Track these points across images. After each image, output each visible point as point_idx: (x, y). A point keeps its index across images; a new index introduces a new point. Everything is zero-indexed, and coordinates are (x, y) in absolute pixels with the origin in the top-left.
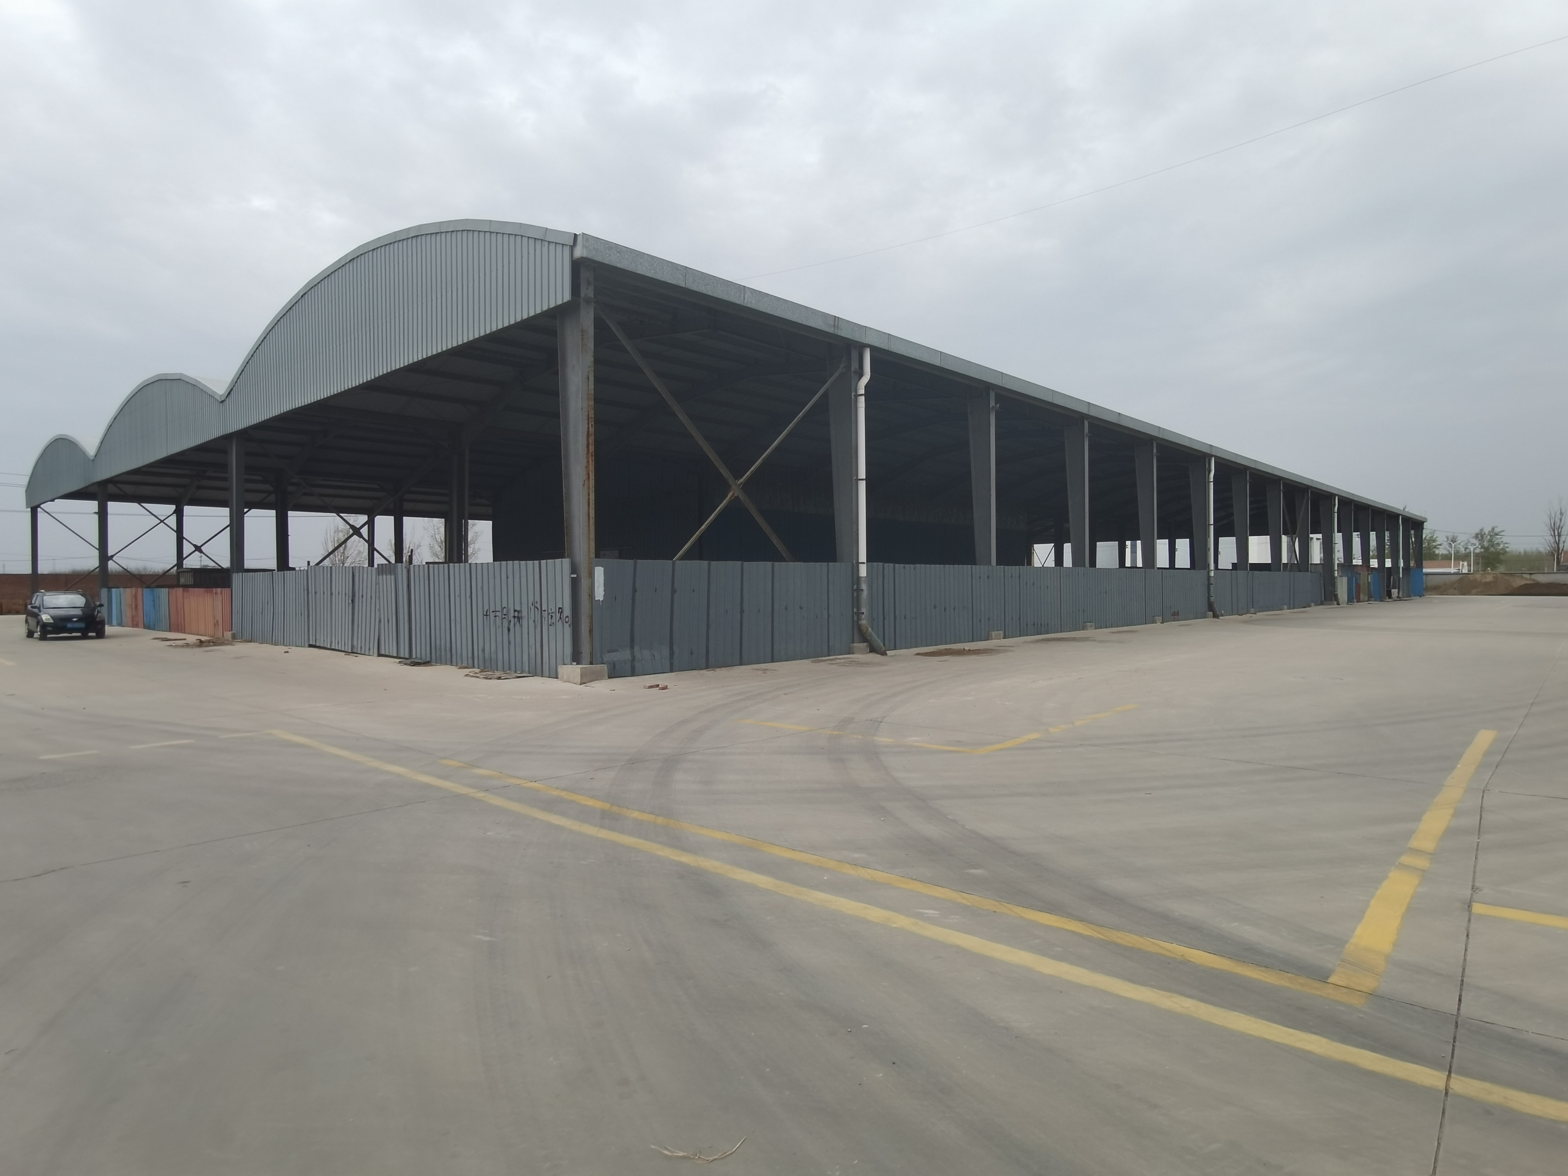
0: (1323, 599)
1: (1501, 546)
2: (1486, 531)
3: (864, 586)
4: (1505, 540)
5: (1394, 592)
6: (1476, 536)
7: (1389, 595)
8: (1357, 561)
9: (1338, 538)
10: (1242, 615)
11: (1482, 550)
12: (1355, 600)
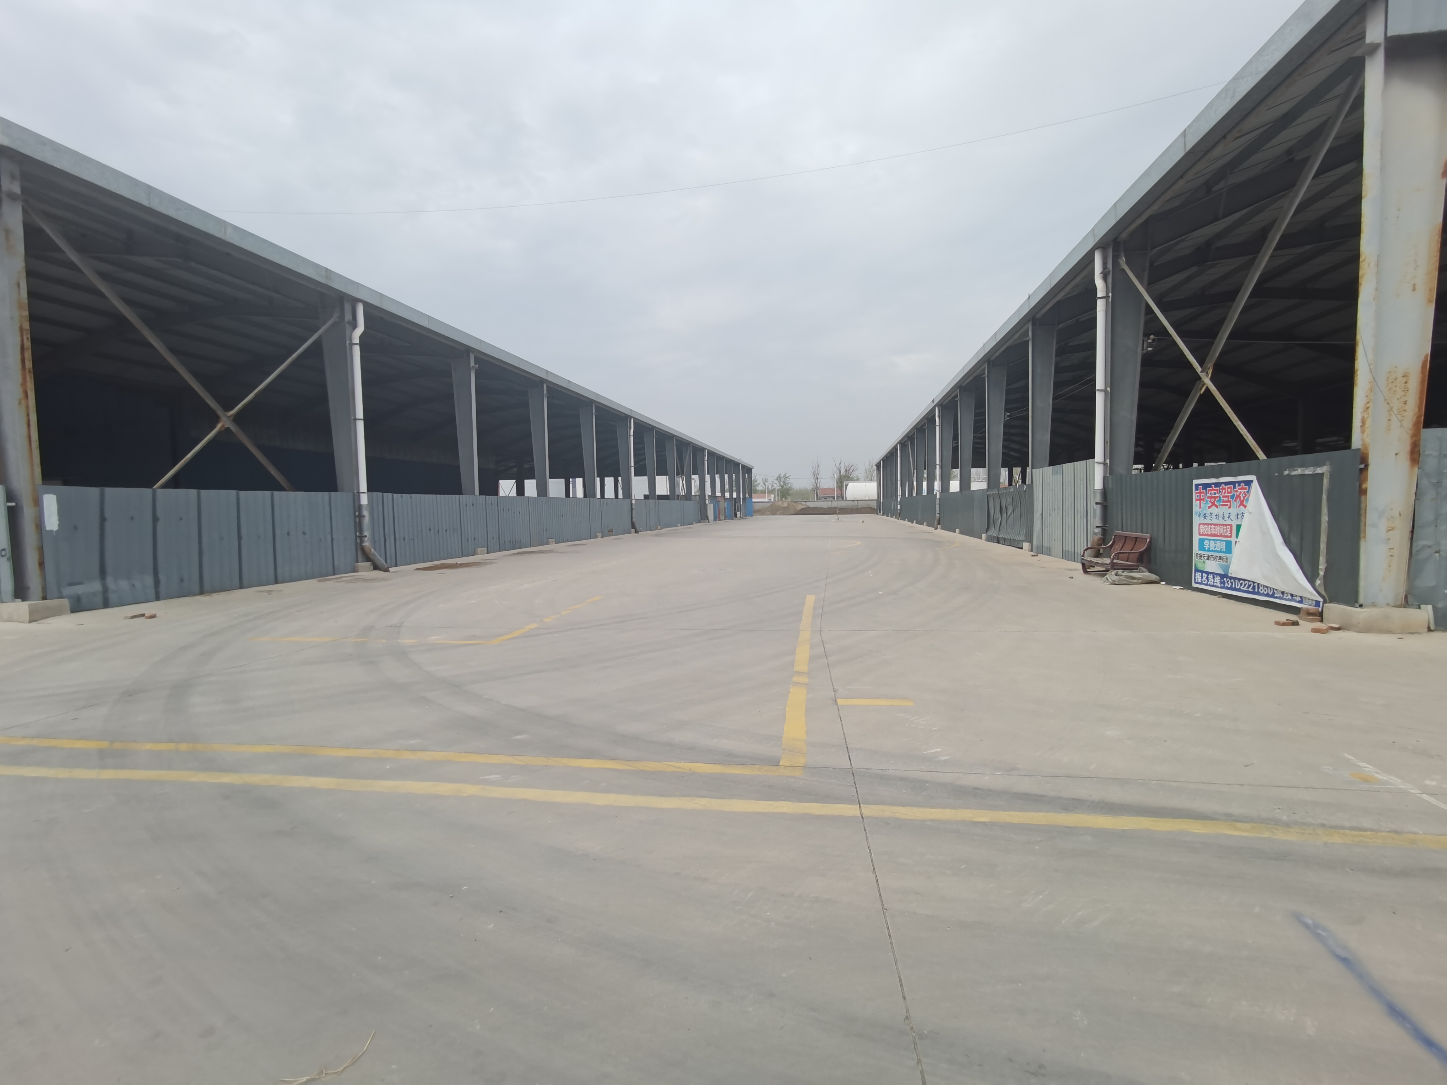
0: (700, 519)
1: (789, 485)
2: (782, 475)
3: (366, 513)
4: (791, 481)
5: (738, 513)
6: (777, 479)
7: (736, 516)
8: (718, 494)
9: (708, 477)
10: (653, 531)
11: (780, 487)
12: (718, 519)
